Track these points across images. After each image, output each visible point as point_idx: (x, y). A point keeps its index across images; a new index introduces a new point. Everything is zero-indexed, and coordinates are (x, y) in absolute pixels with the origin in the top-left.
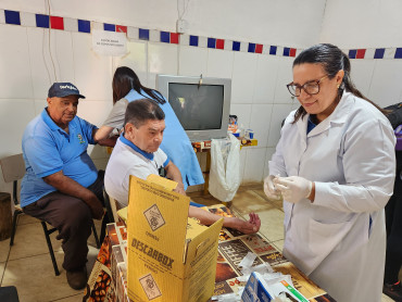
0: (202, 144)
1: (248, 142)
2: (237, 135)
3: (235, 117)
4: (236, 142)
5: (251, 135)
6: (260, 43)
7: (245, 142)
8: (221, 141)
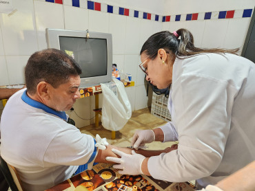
0: (94, 88)
1: (128, 83)
2: (119, 79)
3: (115, 65)
4: (119, 85)
5: (130, 78)
6: (127, 8)
7: (126, 84)
8: (108, 85)
